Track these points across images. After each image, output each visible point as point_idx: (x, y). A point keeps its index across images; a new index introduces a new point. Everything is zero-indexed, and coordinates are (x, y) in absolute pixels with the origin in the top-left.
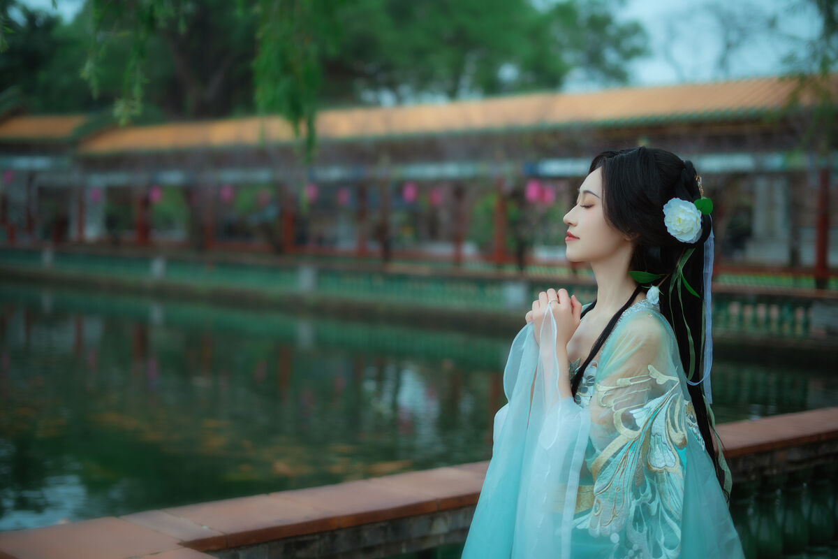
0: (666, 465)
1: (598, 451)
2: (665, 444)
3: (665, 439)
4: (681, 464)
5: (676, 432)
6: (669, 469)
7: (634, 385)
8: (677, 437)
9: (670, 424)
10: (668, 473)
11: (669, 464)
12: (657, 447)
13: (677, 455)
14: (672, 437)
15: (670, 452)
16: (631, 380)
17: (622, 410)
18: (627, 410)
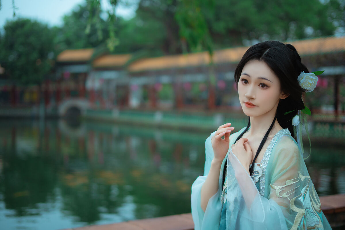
0: (316, 224)
1: (290, 223)
2: (312, 213)
3: (312, 210)
4: (322, 222)
5: (317, 204)
6: (318, 226)
7: (295, 183)
8: (318, 207)
9: (313, 201)
10: (318, 228)
11: (317, 223)
12: (309, 215)
13: (319, 218)
14: (315, 208)
15: (316, 216)
16: (293, 181)
17: (294, 199)
18: (296, 198)
